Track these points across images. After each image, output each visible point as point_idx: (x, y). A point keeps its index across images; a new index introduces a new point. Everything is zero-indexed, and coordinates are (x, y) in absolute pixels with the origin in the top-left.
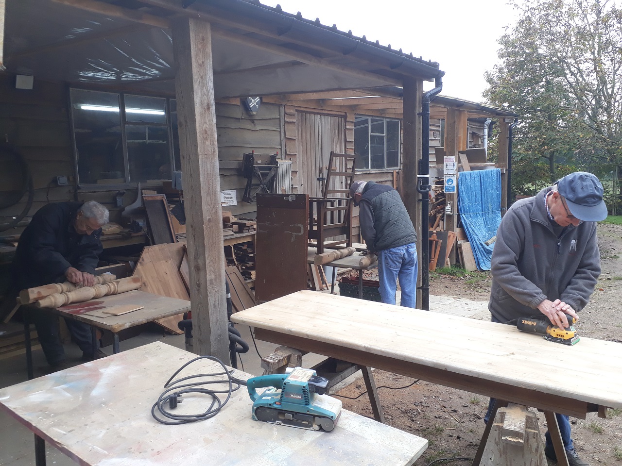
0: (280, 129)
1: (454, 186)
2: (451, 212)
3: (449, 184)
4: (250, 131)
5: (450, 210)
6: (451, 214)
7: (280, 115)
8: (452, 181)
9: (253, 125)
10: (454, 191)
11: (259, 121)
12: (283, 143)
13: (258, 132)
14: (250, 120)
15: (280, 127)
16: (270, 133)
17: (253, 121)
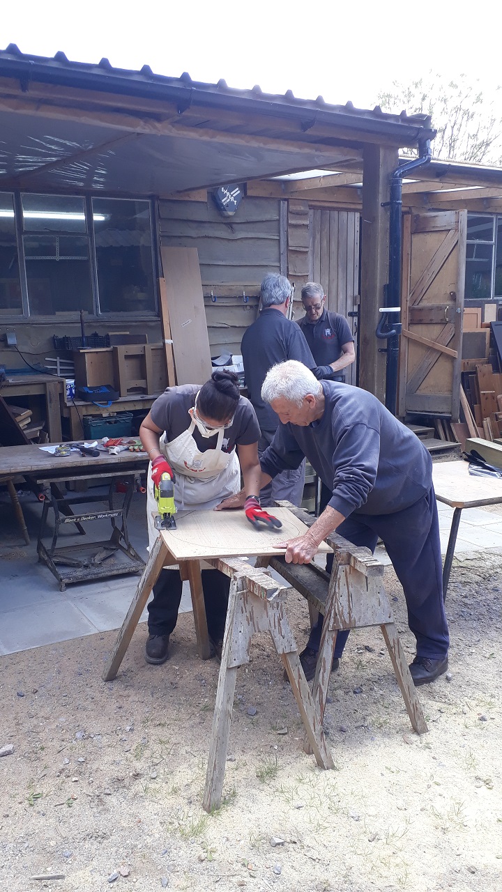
0: (279, 236)
4: (225, 241)
7: (279, 215)
9: (230, 231)
11: (241, 225)
12: (283, 258)
13: (238, 242)
14: (225, 224)
15: (279, 233)
16: (259, 242)
17: (230, 225)
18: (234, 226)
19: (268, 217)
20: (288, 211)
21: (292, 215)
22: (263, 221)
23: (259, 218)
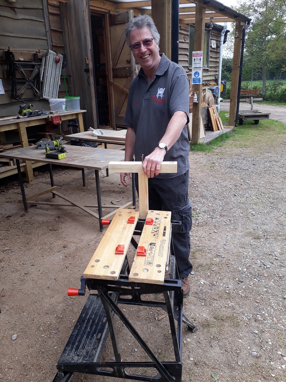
0: (44, 20)
1: (200, 78)
2: (197, 100)
3: (196, 76)
4: (12, 20)
5: (196, 99)
6: (197, 102)
7: (43, 6)
8: (199, 74)
9: (14, 13)
10: (200, 82)
11: (20, 10)
12: (48, 34)
13: (20, 21)
14: (9, 7)
15: (44, 17)
16: (33, 22)
17: (13, 9)
18: (16, 10)
19: (36, 6)
20: (48, 4)
21: (51, 7)
22: (33, 9)
23: (31, 6)
